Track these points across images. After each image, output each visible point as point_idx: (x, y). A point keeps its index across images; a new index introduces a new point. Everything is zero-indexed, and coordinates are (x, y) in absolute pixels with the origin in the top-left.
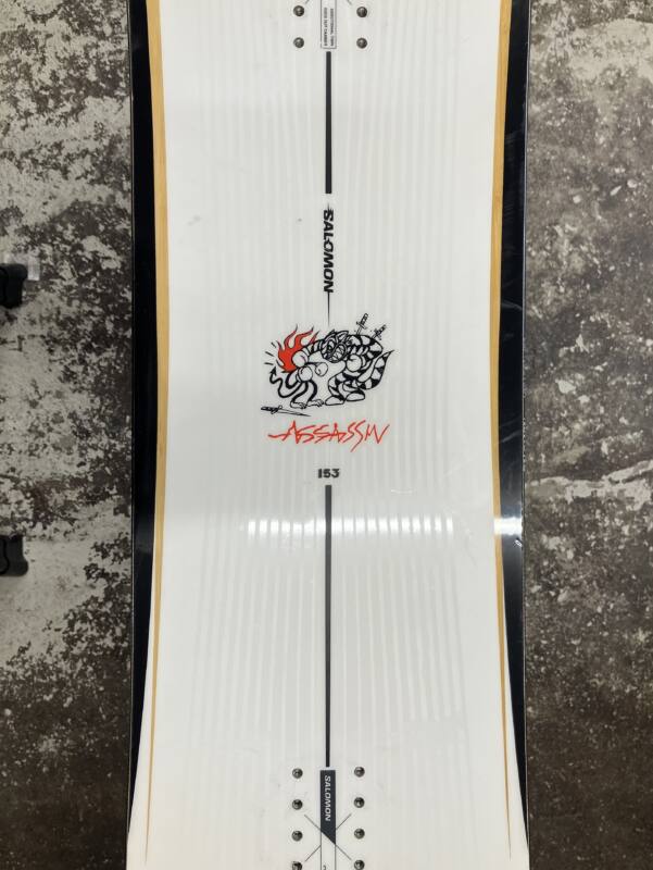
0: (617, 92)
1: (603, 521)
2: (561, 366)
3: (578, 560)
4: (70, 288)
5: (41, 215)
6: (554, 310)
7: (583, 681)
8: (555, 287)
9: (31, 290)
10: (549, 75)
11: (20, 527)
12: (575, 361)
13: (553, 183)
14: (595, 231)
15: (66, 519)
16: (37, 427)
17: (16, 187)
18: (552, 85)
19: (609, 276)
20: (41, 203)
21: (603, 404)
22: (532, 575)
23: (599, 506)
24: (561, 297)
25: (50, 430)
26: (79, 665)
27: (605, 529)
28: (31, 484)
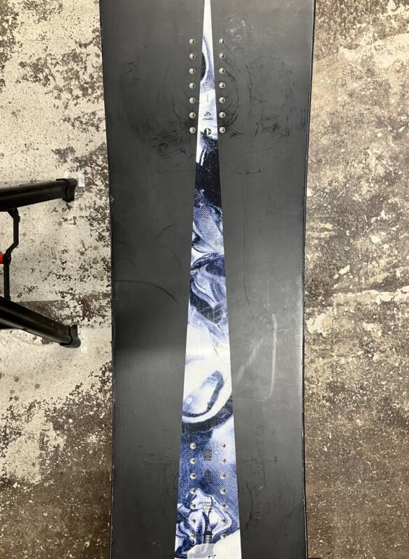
0: (402, 74)
1: (398, 315)
2: (372, 228)
3: (384, 336)
4: (100, 190)
5: (85, 151)
6: (368, 196)
7: (388, 405)
8: (368, 184)
9: (80, 192)
10: (363, 66)
11: (75, 320)
12: (381, 225)
13: (366, 126)
14: (390, 152)
15: (101, 316)
16: (84, 266)
17: (71, 137)
18: (364, 72)
19: (399, 177)
20: (84, 145)
21: (397, 249)
22: (358, 345)
23: (396, 306)
24: (372, 189)
25: (91, 267)
26: (108, 395)
27: (399, 319)
28: (81, 296)
